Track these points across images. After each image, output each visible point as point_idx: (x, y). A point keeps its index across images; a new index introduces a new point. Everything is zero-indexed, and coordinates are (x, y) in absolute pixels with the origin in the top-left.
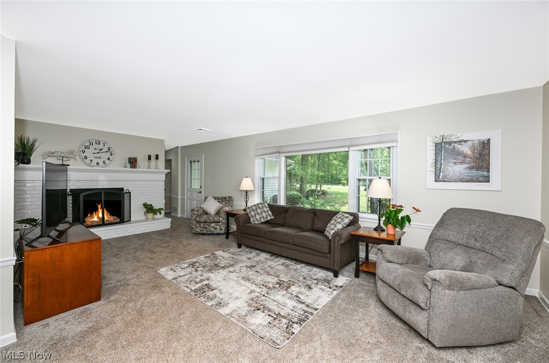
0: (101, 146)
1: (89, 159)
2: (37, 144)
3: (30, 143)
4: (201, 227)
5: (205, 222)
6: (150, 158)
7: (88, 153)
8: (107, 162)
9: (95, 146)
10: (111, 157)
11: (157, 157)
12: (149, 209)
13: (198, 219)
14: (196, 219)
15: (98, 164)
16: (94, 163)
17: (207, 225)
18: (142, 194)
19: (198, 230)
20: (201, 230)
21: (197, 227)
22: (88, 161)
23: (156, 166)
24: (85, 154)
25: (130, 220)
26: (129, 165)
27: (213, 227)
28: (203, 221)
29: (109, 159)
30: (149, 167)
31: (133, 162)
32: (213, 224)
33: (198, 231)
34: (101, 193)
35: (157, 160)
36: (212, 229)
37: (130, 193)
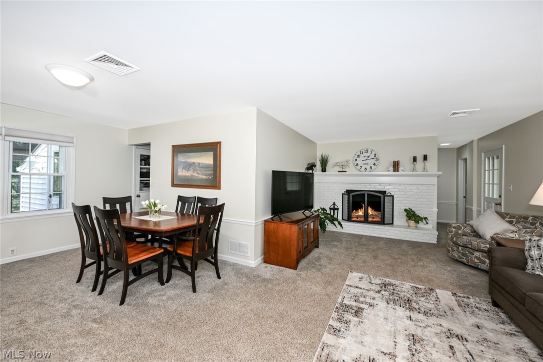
0: (369, 154)
1: (359, 165)
2: (329, 158)
3: (326, 158)
4: (459, 252)
5: (465, 246)
6: (415, 159)
7: (360, 161)
8: (373, 167)
9: (365, 154)
10: (376, 163)
11: (425, 158)
12: (411, 215)
13: (455, 239)
14: (452, 238)
15: (366, 169)
16: (363, 169)
17: (469, 252)
18: (406, 199)
19: (456, 255)
20: (459, 256)
21: (453, 251)
22: (359, 167)
23: (424, 168)
24: (357, 162)
25: (393, 224)
26: (391, 168)
27: (476, 257)
28: (461, 244)
29: (375, 164)
30: (414, 170)
31: (396, 166)
32: (478, 253)
33: (455, 257)
34: (365, 194)
35: (426, 161)
36: (476, 260)
37: (393, 196)
